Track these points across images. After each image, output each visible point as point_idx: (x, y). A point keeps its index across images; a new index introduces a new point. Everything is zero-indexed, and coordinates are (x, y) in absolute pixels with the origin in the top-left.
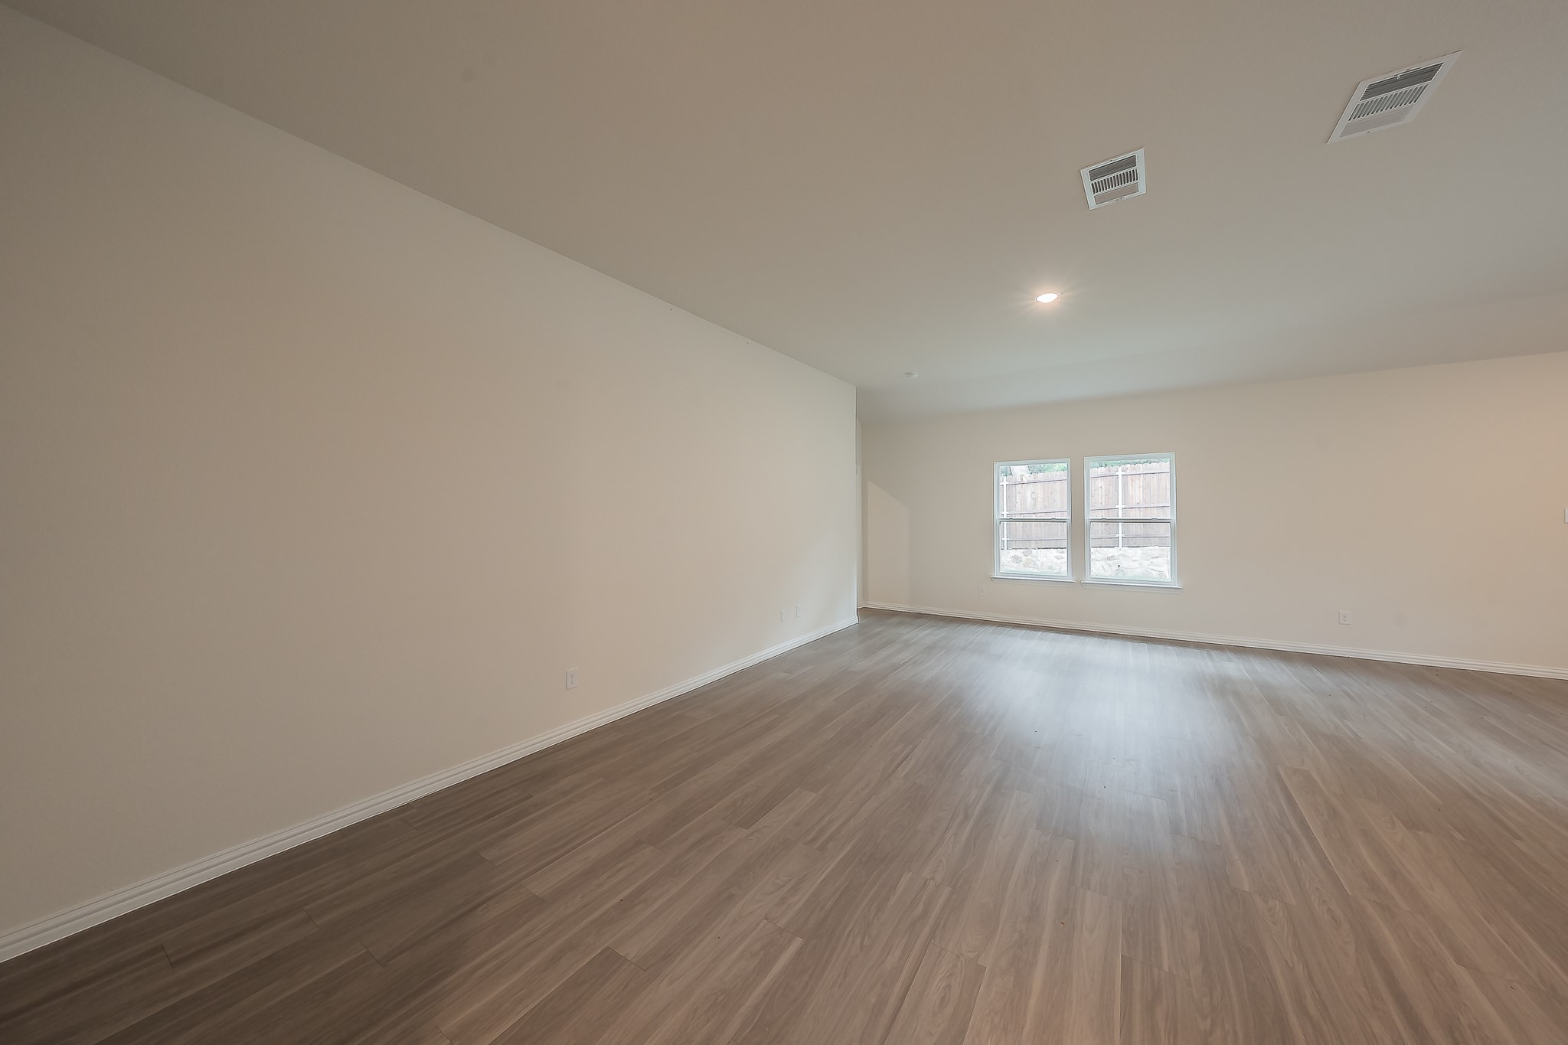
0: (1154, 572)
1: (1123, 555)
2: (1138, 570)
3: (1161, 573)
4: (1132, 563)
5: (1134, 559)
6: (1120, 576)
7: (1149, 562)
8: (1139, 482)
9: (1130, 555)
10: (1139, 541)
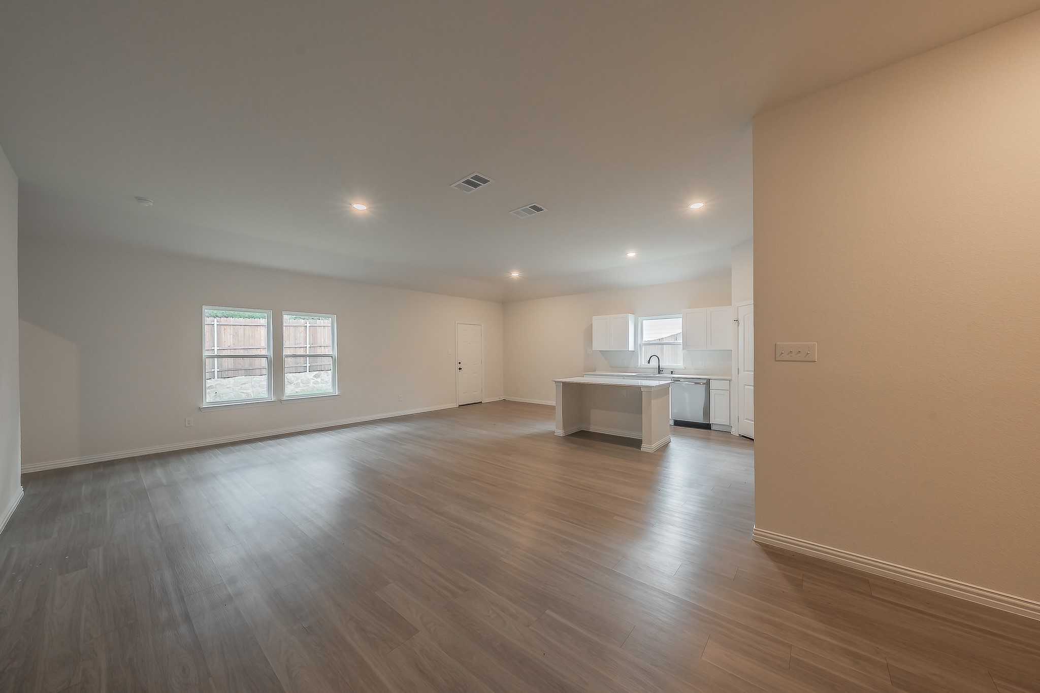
0: (242, 394)
1: (219, 384)
2: (231, 394)
3: (248, 394)
4: (227, 389)
5: (228, 386)
6: (217, 400)
7: (239, 388)
8: (230, 330)
9: (225, 384)
10: (230, 374)
